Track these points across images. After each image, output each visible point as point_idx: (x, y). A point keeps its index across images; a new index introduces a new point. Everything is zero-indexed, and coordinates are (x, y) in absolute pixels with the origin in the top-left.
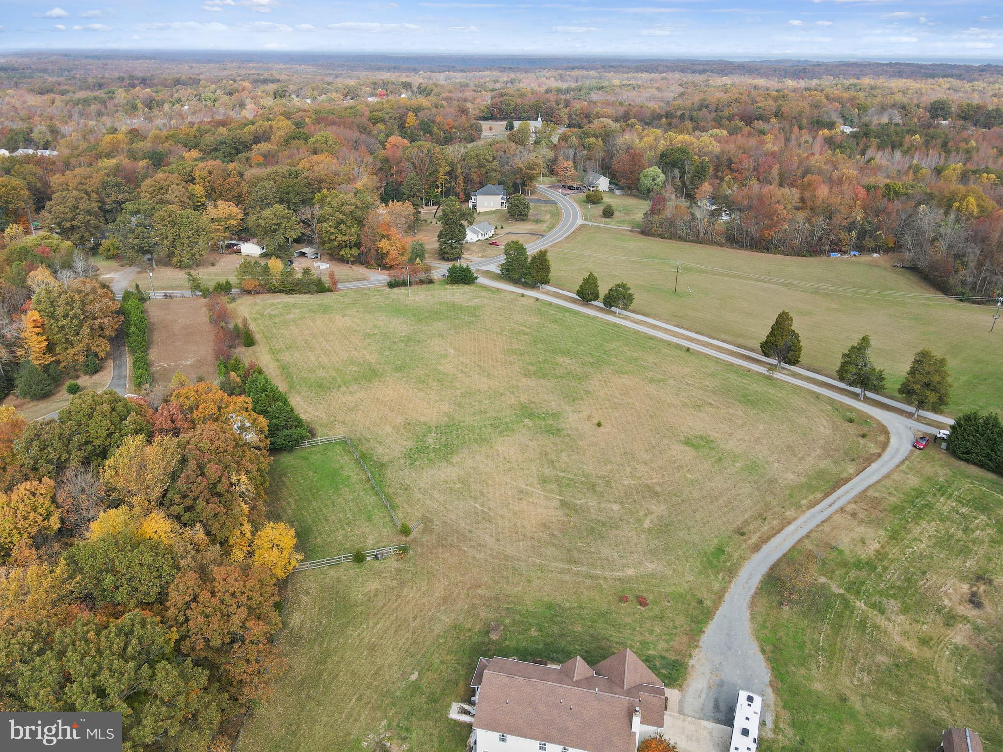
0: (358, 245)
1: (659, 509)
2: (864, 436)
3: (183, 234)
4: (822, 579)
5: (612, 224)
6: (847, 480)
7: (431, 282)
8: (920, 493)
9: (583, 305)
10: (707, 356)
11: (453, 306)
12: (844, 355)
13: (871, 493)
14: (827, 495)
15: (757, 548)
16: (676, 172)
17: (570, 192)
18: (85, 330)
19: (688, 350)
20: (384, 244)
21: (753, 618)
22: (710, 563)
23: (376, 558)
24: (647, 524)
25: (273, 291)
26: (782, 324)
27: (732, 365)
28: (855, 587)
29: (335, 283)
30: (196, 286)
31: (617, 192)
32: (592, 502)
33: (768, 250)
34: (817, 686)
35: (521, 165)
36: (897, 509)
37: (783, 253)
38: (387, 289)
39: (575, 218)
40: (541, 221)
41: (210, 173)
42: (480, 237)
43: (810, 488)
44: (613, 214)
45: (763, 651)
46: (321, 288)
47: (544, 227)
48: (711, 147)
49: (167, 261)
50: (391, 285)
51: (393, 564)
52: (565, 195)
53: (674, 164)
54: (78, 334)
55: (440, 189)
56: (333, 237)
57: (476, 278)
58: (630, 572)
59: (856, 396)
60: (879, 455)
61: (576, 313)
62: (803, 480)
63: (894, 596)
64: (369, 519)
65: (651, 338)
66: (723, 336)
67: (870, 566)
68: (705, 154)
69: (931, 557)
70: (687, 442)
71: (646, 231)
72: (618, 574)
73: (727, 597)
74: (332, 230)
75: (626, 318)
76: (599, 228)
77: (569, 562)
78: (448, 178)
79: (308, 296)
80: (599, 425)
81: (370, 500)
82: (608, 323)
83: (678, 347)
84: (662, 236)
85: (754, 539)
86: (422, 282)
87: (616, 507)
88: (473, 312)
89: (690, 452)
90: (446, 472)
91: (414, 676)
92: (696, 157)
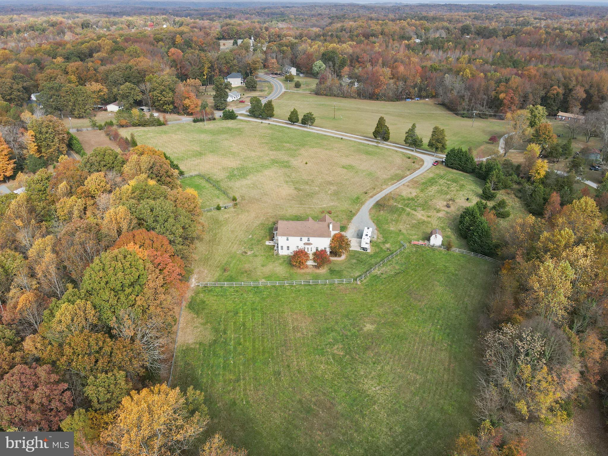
0: (173, 103)
1: (333, 188)
2: (414, 163)
3: (79, 99)
4: (395, 204)
5: (300, 91)
6: (406, 176)
7: (214, 119)
8: (433, 178)
9: (292, 124)
10: (350, 141)
11: (229, 128)
12: (407, 133)
13: (415, 179)
14: (398, 181)
15: (372, 197)
16: (331, 63)
17: (276, 76)
18: (56, 140)
19: (342, 139)
20: (187, 102)
21: (370, 214)
22: (354, 202)
23: (225, 208)
24: (329, 192)
25: (135, 125)
26: (381, 123)
27: (361, 143)
28: (407, 205)
29: (166, 121)
30: (94, 125)
31: (301, 75)
32: (307, 187)
33: (377, 99)
34: (392, 229)
35: (250, 62)
36: (423, 183)
37: (385, 100)
38: (193, 124)
39: (281, 88)
40: (264, 91)
41: (77, 69)
42: (234, 99)
43: (392, 179)
44: (300, 86)
45: (374, 222)
46: (159, 124)
47: (266, 93)
48: (348, 50)
49: (72, 114)
50: (195, 121)
51: (232, 209)
52: (274, 78)
53: (329, 60)
54: (53, 142)
55: (206, 77)
56: (159, 99)
57: (237, 116)
58: (325, 206)
59: (412, 150)
60: (419, 168)
61: (289, 128)
62: (389, 177)
63: (420, 207)
64: (218, 198)
65: (325, 135)
66: (357, 134)
67: (413, 199)
68: (345, 54)
69: (434, 196)
70: (343, 167)
71: (317, 93)
72: (320, 207)
73: (361, 210)
74: (159, 95)
75: (312, 129)
76: (294, 93)
77: (301, 204)
78: (209, 70)
79: (154, 127)
80: (306, 163)
81: (217, 192)
82: (304, 131)
83: (337, 138)
84: (326, 95)
85: (371, 195)
86: (210, 119)
87: (317, 188)
88: (239, 130)
89: (345, 170)
90: (244, 182)
91: (251, 236)
92: (340, 56)
